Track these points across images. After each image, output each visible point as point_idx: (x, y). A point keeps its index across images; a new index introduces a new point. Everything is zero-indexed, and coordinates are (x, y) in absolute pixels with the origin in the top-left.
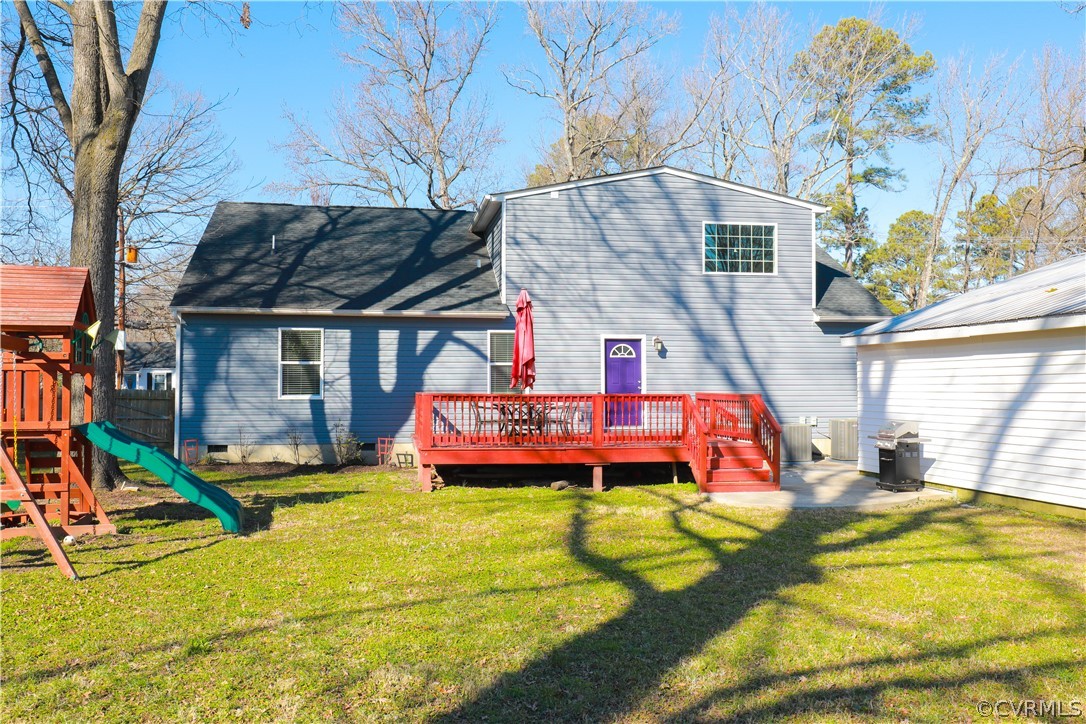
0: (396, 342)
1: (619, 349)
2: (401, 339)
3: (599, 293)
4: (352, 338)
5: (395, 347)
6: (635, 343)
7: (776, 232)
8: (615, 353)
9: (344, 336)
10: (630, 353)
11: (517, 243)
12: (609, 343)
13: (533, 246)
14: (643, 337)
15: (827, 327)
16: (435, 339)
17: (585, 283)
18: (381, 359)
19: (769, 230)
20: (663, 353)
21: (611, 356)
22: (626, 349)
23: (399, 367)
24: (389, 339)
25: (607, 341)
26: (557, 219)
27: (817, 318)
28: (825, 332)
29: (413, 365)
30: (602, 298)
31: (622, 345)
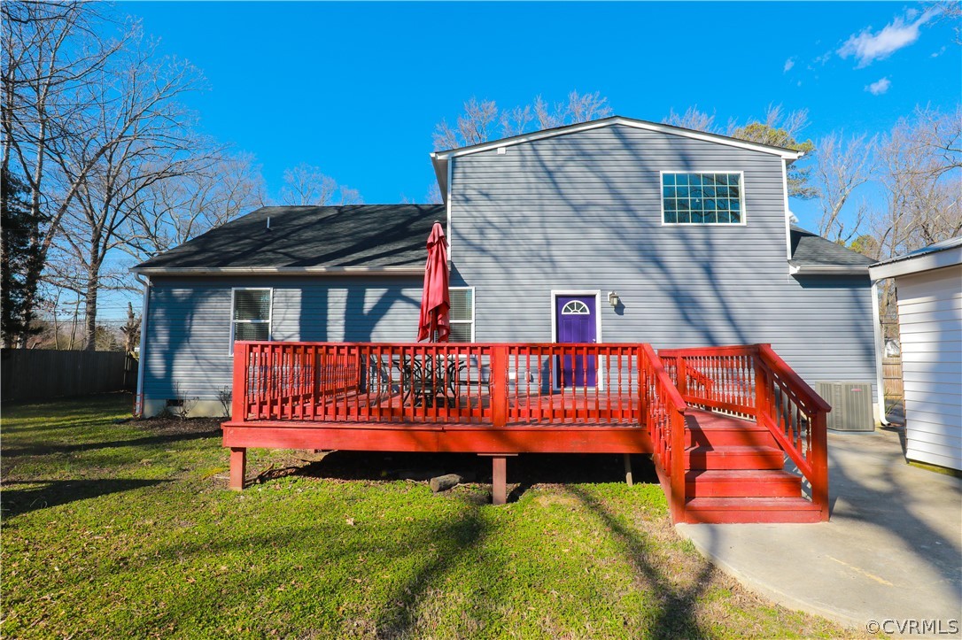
0: (344, 300)
1: (572, 306)
2: (349, 297)
3: (553, 248)
4: (303, 296)
5: (343, 305)
6: (590, 299)
7: (742, 181)
8: (566, 310)
9: (296, 294)
10: (584, 310)
11: (467, 200)
12: (561, 300)
13: (483, 202)
14: (598, 293)
15: (806, 280)
16: (384, 296)
17: (537, 237)
18: (330, 317)
19: (735, 179)
20: (619, 308)
21: (563, 313)
22: (579, 306)
23: (346, 325)
24: (337, 299)
25: (558, 297)
26: (507, 175)
27: (794, 270)
28: (804, 285)
29: (360, 323)
30: (556, 252)
31: (575, 301)
